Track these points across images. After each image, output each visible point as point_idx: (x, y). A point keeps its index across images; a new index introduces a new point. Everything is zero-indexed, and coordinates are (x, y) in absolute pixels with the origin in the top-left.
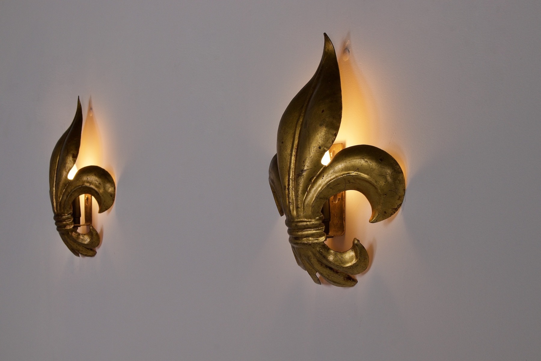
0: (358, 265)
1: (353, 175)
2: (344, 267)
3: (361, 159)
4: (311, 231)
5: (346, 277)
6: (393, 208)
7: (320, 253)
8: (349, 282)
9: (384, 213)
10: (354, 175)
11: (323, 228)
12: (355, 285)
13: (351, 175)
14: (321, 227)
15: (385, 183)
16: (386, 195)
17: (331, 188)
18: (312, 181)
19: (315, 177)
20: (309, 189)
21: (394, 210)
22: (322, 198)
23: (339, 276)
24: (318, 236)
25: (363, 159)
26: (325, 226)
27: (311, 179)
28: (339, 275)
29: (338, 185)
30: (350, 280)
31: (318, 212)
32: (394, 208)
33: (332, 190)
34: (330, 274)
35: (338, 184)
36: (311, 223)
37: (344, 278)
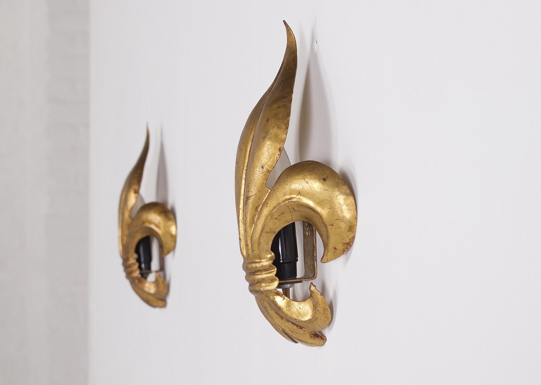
0: (317, 318)
1: (294, 201)
2: (302, 321)
3: (302, 179)
4: (262, 274)
5: (313, 334)
6: (344, 242)
7: (274, 303)
8: (317, 341)
9: (334, 250)
10: (296, 201)
11: (274, 271)
12: (324, 343)
13: (293, 201)
14: (273, 269)
15: (330, 209)
16: (332, 225)
17: (276, 219)
18: (259, 210)
19: (261, 206)
20: (256, 221)
21: (346, 246)
22: (269, 232)
23: (305, 333)
24: (270, 281)
25: (304, 179)
26: (277, 268)
27: (256, 208)
28: (304, 331)
29: (284, 215)
30: (318, 338)
31: (267, 250)
32: (346, 243)
33: (278, 221)
34: (294, 330)
35: (283, 213)
36: (260, 265)
37: (310, 334)
